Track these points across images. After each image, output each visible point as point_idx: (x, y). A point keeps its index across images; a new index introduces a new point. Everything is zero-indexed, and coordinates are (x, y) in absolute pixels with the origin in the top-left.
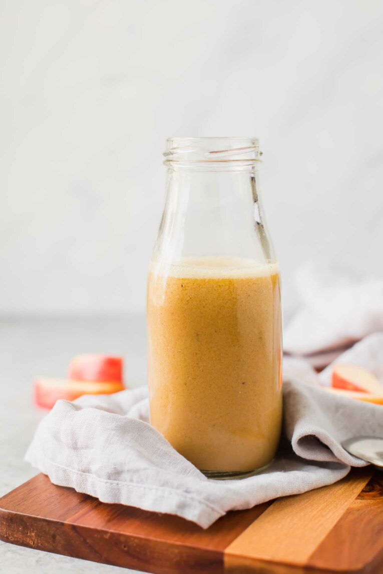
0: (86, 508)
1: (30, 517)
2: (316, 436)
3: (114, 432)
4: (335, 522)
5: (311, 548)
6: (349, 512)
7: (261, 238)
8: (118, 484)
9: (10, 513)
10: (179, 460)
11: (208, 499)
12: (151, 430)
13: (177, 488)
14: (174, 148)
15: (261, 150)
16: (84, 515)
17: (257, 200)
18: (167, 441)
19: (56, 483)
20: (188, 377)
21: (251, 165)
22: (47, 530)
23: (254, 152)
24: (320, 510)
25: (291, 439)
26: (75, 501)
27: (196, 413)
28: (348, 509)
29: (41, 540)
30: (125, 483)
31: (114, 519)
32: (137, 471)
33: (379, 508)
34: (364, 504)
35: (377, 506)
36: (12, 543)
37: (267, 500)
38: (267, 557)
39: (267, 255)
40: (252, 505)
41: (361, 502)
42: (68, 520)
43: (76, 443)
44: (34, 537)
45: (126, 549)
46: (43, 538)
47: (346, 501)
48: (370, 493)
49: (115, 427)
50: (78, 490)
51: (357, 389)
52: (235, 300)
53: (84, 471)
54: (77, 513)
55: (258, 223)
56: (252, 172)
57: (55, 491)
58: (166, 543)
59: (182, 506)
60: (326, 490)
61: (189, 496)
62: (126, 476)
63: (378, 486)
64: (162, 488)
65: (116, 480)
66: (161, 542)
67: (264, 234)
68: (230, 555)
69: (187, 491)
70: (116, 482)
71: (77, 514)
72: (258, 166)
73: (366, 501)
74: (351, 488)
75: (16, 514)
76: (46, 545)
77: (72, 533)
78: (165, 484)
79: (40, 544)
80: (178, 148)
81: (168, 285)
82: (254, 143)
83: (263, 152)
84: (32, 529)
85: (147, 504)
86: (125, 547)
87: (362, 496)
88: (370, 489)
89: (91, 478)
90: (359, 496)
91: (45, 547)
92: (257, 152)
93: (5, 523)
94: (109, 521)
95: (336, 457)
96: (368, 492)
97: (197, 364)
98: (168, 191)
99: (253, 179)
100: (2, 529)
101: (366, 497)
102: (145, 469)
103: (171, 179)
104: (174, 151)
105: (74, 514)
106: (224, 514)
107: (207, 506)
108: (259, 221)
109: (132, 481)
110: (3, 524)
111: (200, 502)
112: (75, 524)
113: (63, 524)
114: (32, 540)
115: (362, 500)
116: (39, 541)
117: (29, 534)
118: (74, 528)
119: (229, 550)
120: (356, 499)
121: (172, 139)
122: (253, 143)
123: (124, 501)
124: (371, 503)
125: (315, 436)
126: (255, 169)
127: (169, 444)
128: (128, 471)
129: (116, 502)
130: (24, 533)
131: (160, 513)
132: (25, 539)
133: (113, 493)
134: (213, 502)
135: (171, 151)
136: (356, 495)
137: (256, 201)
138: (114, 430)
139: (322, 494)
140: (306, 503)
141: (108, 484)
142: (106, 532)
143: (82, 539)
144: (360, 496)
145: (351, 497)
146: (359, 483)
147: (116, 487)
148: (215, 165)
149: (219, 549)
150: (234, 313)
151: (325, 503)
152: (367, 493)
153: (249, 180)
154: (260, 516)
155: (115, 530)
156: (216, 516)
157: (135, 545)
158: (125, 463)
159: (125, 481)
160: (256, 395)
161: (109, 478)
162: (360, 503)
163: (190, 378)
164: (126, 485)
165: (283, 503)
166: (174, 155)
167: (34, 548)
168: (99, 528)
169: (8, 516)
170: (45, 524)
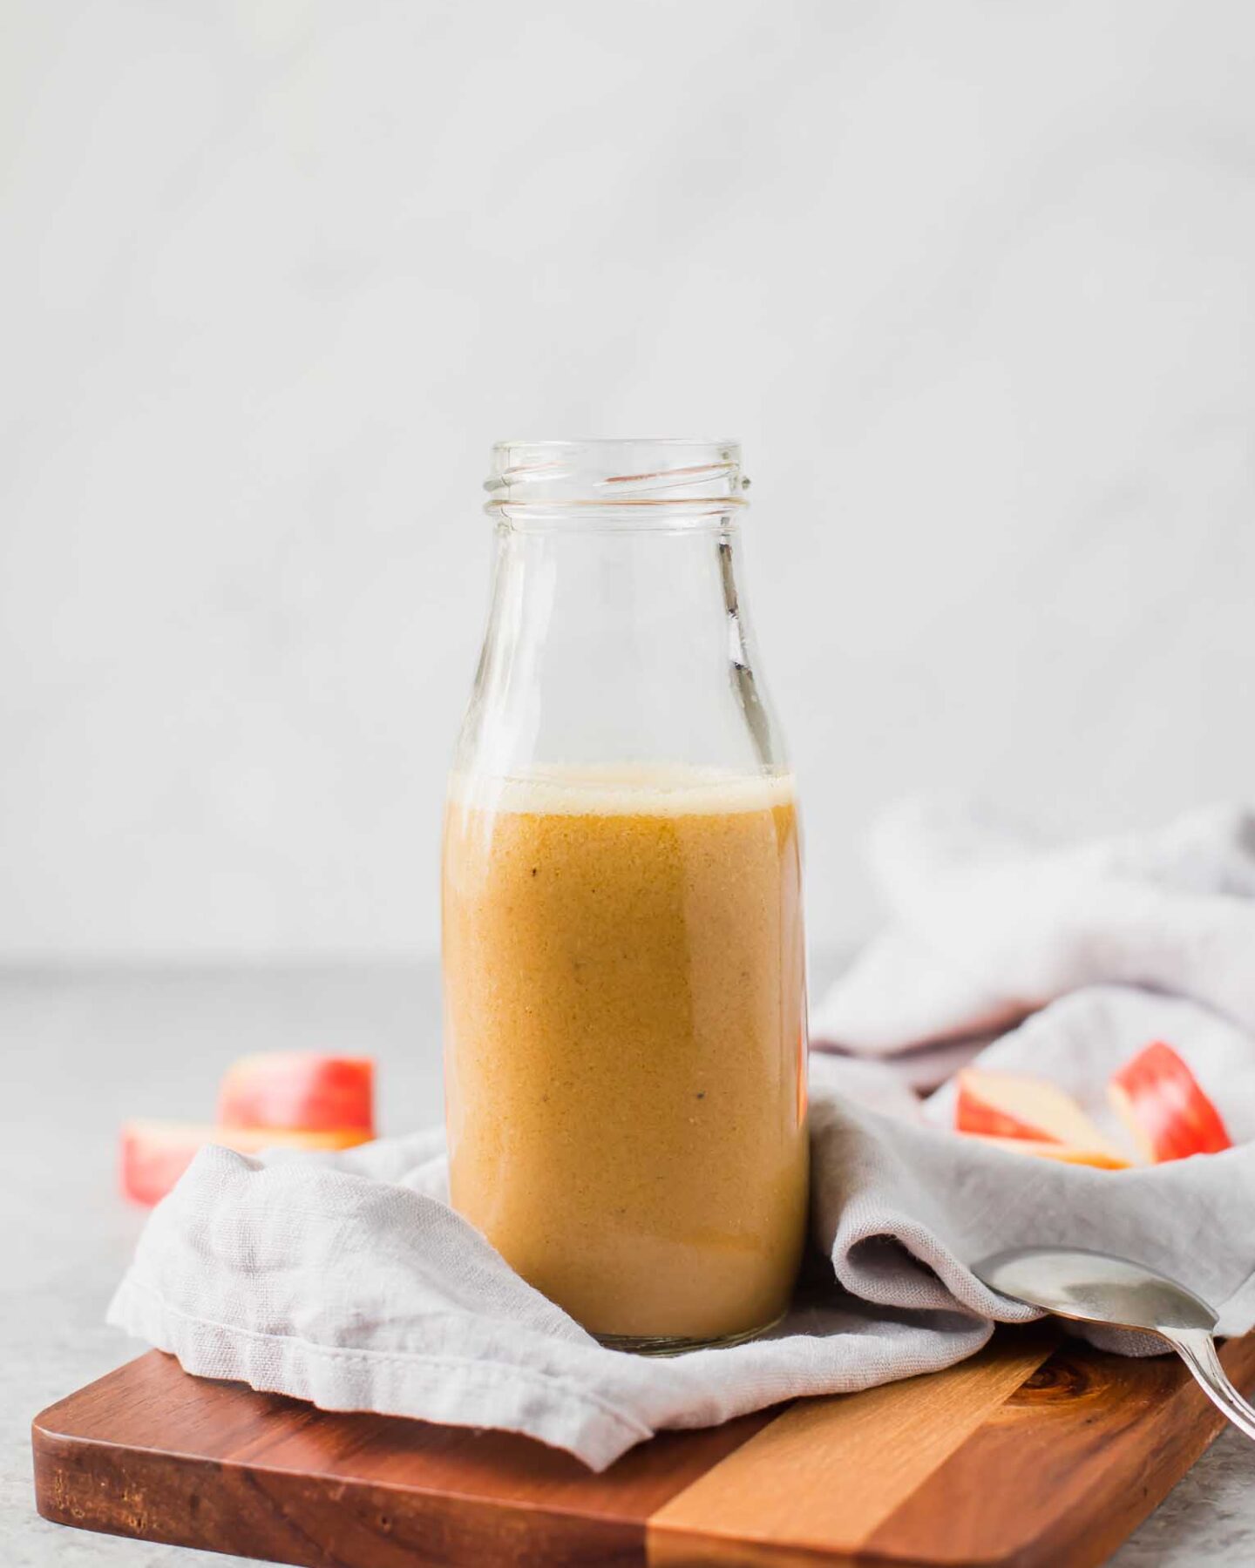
0: (278, 1430)
1: (129, 1454)
2: (899, 1237)
3: (355, 1221)
4: (945, 1456)
5: (878, 1513)
6: (983, 1432)
7: (745, 708)
8: (365, 1359)
9: (73, 1444)
10: (528, 1298)
11: (604, 1392)
12: (453, 1220)
13: (524, 1363)
14: (514, 470)
15: (745, 472)
16: (274, 1444)
17: (736, 606)
18: (497, 1252)
19: (195, 1372)
20: (552, 1079)
21: (718, 512)
22: (176, 1484)
23: (726, 478)
24: (906, 1430)
25: (831, 1246)
26: (247, 1414)
27: (574, 1176)
28: (981, 1427)
29: (157, 1514)
30: (385, 1354)
31: (354, 1452)
32: (415, 1321)
33: (1063, 1424)
34: (1025, 1415)
35: (1057, 1420)
36: (80, 1525)
37: (764, 1404)
38: (759, 1533)
39: (765, 756)
40: (724, 1416)
41: (1018, 1411)
42: (233, 1456)
43: (252, 1256)
44: (140, 1506)
45: (387, 1527)
46: (163, 1507)
47: (978, 1409)
48: (1044, 1390)
49: (358, 1209)
50: (256, 1385)
51: (1023, 1133)
52: (675, 872)
53: (274, 1331)
54: (253, 1440)
55: (739, 667)
56: (722, 531)
57: (193, 1393)
58: (494, 1507)
59: (536, 1409)
60: (926, 1384)
61: (555, 1382)
62: (388, 1336)
63: (1067, 1374)
64: (483, 1363)
65: (358, 1347)
66: (480, 1506)
67: (754, 698)
68: (664, 1532)
69: (549, 1372)
70: (361, 1352)
71: (255, 1444)
72: (738, 516)
73: (1030, 1407)
74: (994, 1380)
75: (91, 1446)
76: (173, 1524)
77: (242, 1491)
78: (490, 1353)
79: (155, 1526)
80: (524, 468)
81: (497, 833)
82: (727, 453)
83: (749, 477)
84: (134, 1485)
85: (442, 1410)
86: (384, 1521)
87: (1023, 1398)
88: (1043, 1380)
89: (293, 1347)
90: (1015, 1396)
91: (170, 1532)
92: (735, 479)
93: (60, 1471)
94: (342, 1457)
95: (953, 1297)
96: (1039, 1387)
97: (576, 1044)
98: (498, 586)
99: (724, 549)
100: (52, 1489)
101: (1031, 1399)
102: (439, 1314)
103: (506, 552)
104: (514, 476)
105: (247, 1444)
106: (649, 1434)
107: (603, 1410)
108: (740, 661)
109: (402, 1348)
110: (55, 1474)
111: (583, 1399)
112: (253, 1465)
113: (218, 1467)
114: (135, 1514)
115: (1020, 1404)
116: (154, 1518)
117: (126, 1499)
118: (249, 1476)
119: (658, 1520)
120: (1005, 1403)
121: (507, 445)
122: (725, 456)
123: (381, 1405)
124: (1045, 1412)
125: (893, 1236)
126: (731, 522)
127: (501, 1259)
128: (392, 1321)
129: (362, 1407)
130: (113, 1497)
131: (478, 1429)
132: (115, 1514)
133: (353, 1382)
134: (619, 1399)
135: (506, 476)
136: (1005, 1395)
137: (732, 610)
138: (356, 1216)
139: (915, 1392)
140: (869, 1414)
141: (339, 1359)
142: (335, 1484)
143: (269, 1505)
144: (1017, 1398)
145: (992, 1399)
146: (1018, 1367)
147: (359, 1367)
148: (622, 513)
149: (636, 1518)
150: (673, 907)
151: (922, 1415)
152: (1037, 1390)
153: (713, 551)
154: (746, 1445)
155: (359, 1476)
156: (626, 1440)
157: (411, 1515)
158: (384, 1301)
159: (385, 1349)
160: (734, 1129)
161: (342, 1343)
162: (1014, 1413)
163: (557, 1083)
164: (387, 1359)
165: (808, 1413)
166: (512, 487)
167: (140, 1537)
168: (317, 1472)
169: (70, 1454)
170: (169, 1468)
